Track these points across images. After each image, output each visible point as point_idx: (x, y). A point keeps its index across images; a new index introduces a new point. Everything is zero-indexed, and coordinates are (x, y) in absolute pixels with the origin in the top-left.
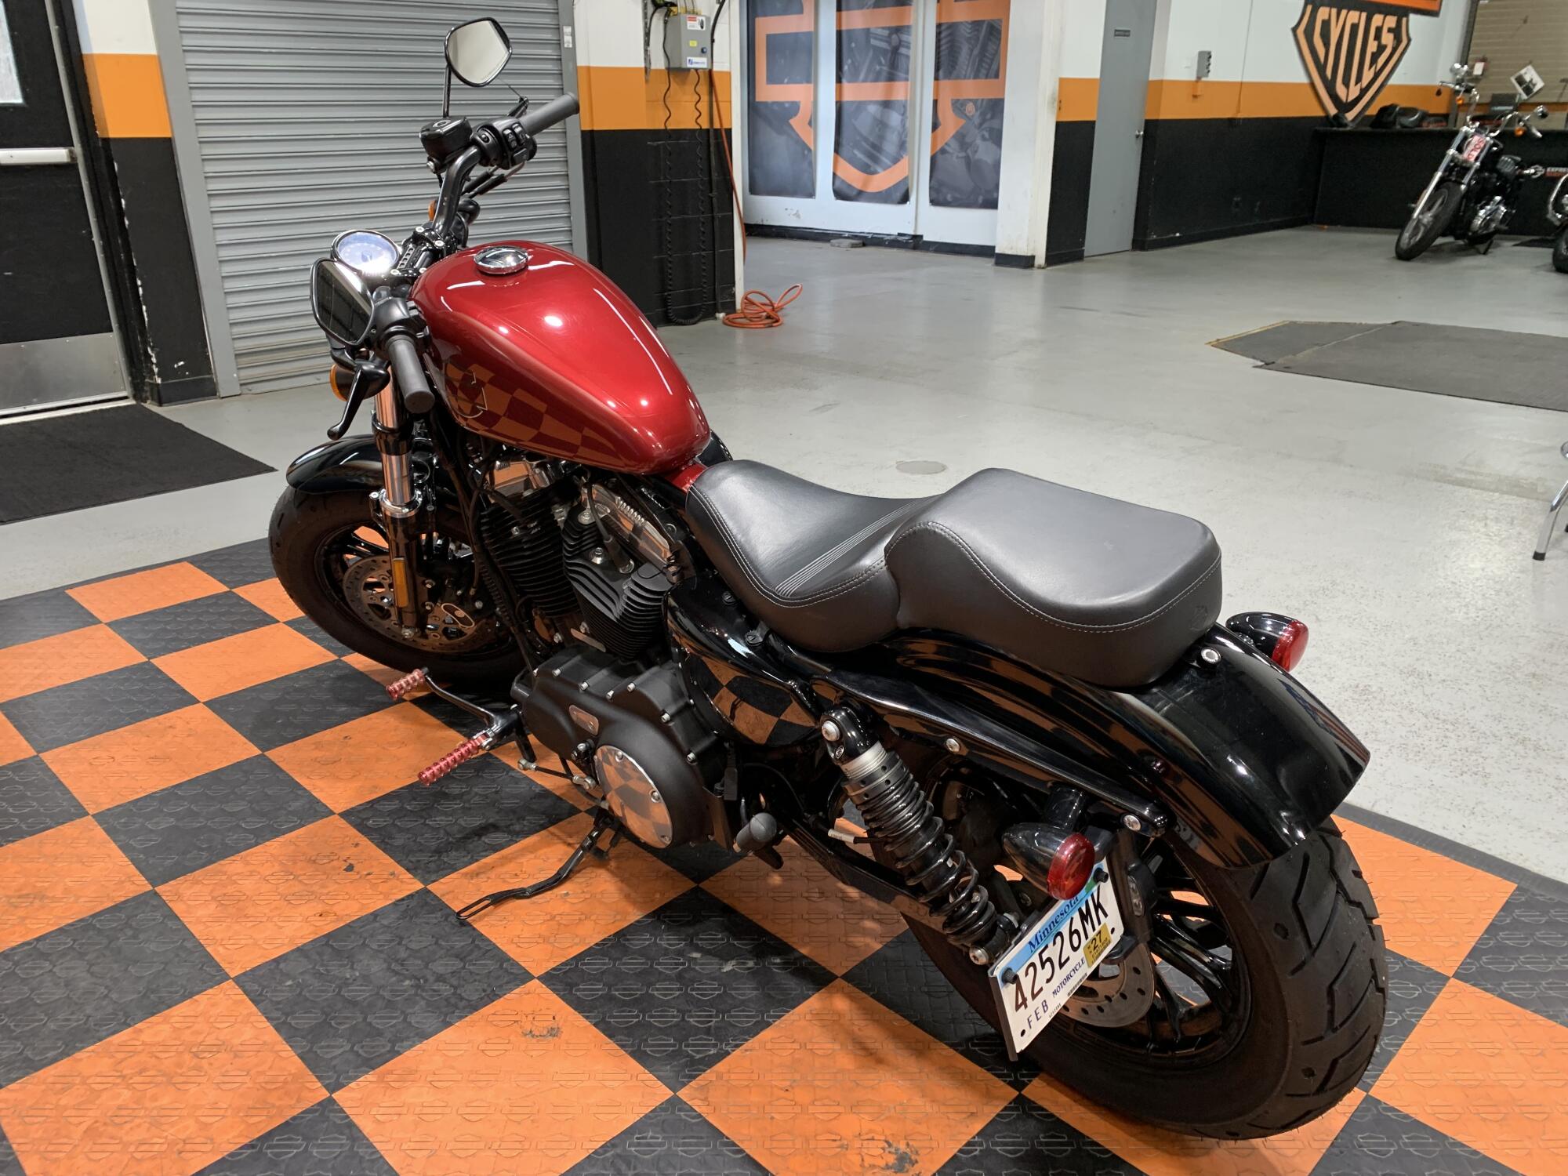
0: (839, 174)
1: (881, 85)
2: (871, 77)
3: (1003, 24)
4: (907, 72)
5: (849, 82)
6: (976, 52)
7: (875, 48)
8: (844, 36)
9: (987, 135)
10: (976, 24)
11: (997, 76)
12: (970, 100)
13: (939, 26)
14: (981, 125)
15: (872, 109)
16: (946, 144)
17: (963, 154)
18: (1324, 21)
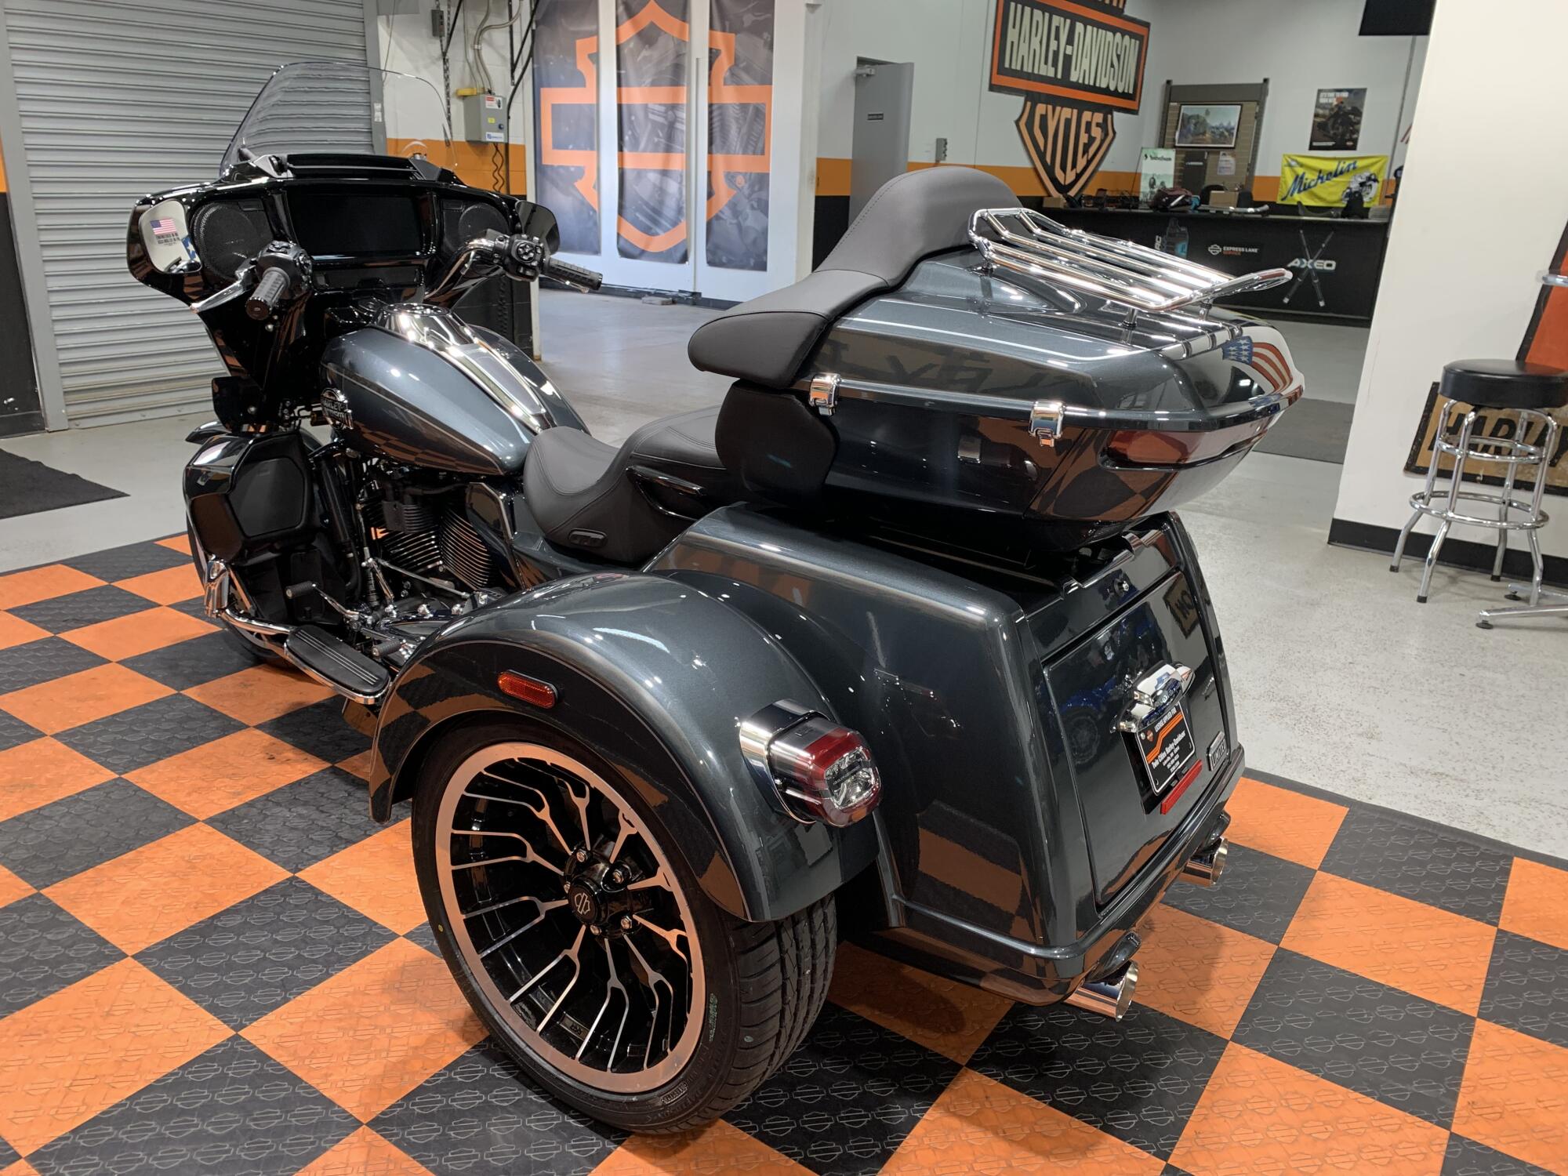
0: (622, 234)
1: (660, 156)
3: (767, 107)
5: (630, 151)
6: (744, 130)
9: (755, 205)
10: (744, 107)
11: (763, 153)
12: (740, 173)
13: (710, 106)
14: (750, 195)
15: (653, 177)
16: (721, 211)
17: (735, 221)
18: (1042, 116)
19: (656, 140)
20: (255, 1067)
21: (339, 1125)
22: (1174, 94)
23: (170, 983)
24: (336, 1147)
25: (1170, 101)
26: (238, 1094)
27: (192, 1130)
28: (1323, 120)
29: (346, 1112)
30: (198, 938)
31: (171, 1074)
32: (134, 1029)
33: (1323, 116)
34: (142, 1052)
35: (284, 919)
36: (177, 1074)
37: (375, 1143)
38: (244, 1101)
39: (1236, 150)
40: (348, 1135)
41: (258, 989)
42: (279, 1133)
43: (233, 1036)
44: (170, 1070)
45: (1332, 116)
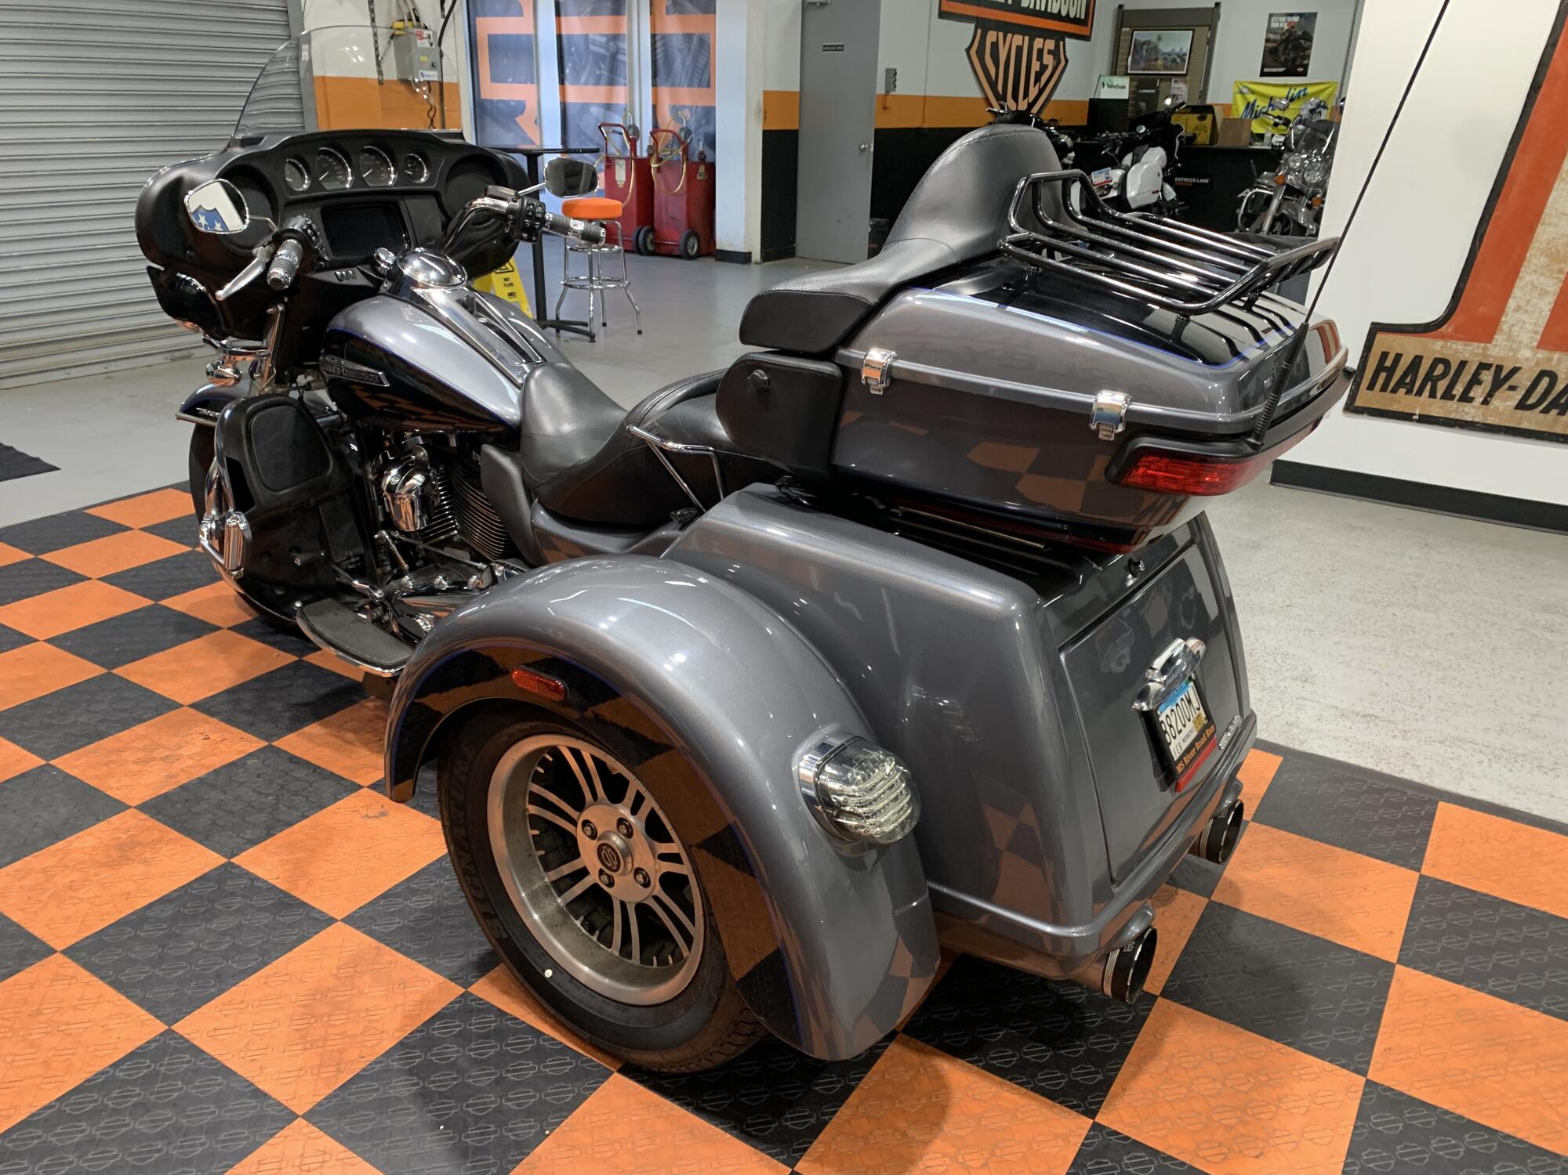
1: (602, 89)
2: (592, 80)
3: (712, 36)
4: (625, 78)
5: (572, 84)
6: (688, 62)
7: (595, 54)
8: (565, 41)
9: (703, 138)
10: (688, 37)
11: (709, 85)
12: (685, 107)
13: (653, 36)
14: (697, 129)
15: (595, 110)
18: (992, 43)
19: (598, 72)
20: (189, 1062)
21: (274, 1119)
22: (1125, 19)
23: (101, 978)
24: (271, 1141)
25: (1122, 27)
26: (172, 1091)
27: (124, 1129)
28: (1274, 45)
29: (281, 1104)
30: (129, 929)
31: (102, 1073)
32: (62, 1028)
33: (1275, 41)
34: (72, 1051)
35: (219, 907)
36: (107, 1072)
37: (312, 1135)
38: (177, 1098)
39: (1188, 78)
40: (282, 1128)
41: (191, 981)
42: (212, 1129)
43: (165, 1031)
44: (100, 1069)
45: (1283, 41)
